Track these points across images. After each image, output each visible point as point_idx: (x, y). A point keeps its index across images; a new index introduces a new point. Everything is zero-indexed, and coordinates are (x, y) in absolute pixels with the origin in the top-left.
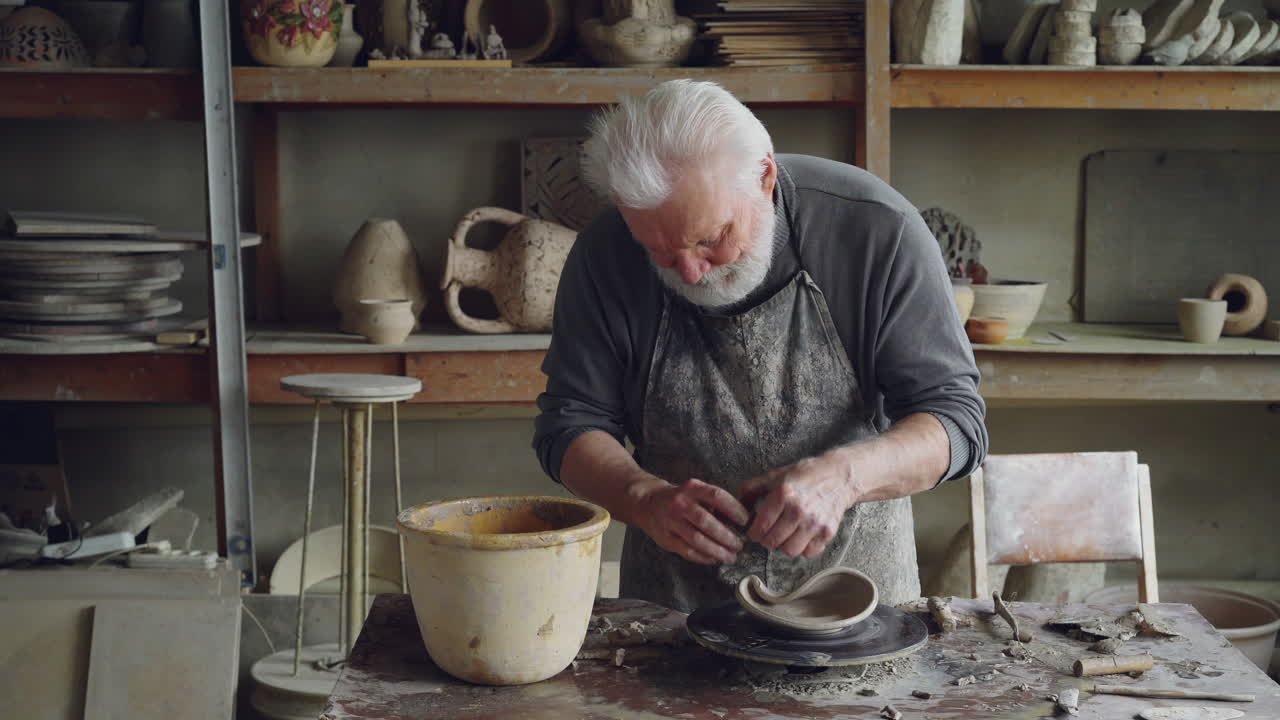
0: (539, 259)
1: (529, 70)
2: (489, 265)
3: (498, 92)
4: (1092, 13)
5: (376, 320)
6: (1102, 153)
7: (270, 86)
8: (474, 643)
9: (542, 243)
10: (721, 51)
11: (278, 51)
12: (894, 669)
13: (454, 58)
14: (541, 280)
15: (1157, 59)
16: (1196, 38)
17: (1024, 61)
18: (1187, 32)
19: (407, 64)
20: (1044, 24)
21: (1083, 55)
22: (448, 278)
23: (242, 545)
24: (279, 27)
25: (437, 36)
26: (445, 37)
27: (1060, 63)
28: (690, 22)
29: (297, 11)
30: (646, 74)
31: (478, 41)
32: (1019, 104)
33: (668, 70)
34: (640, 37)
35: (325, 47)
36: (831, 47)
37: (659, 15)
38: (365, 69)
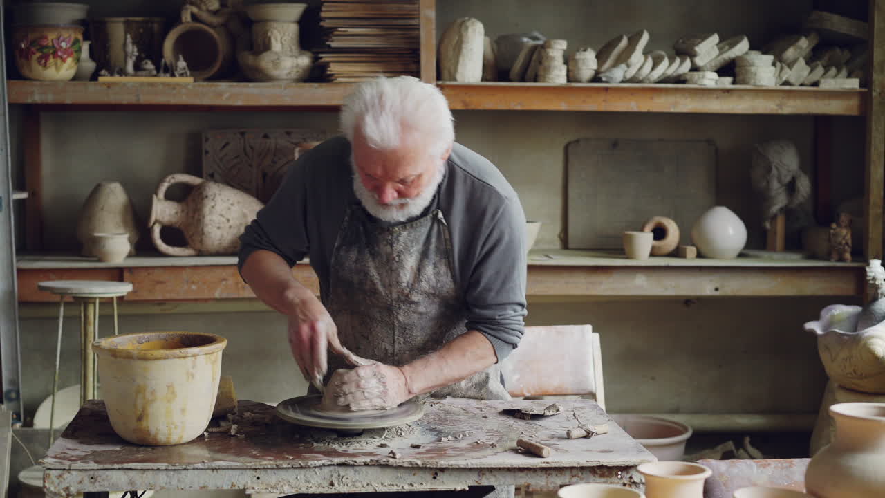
0: (213, 207)
1: (205, 83)
2: (180, 211)
3: (184, 97)
4: (564, 50)
5: (104, 246)
6: (577, 141)
7: (32, 93)
8: (140, 419)
9: (214, 197)
10: (329, 73)
11: (37, 69)
12: (403, 434)
13: (155, 76)
14: (214, 221)
15: (604, 79)
16: (628, 66)
17: (523, 79)
18: (622, 63)
19: (123, 79)
20: (535, 57)
21: (558, 76)
22: (153, 218)
23: (13, 395)
24: (38, 54)
25: (144, 62)
26: (149, 62)
27: (544, 81)
28: (309, 54)
29: (50, 44)
30: (280, 86)
31: (171, 64)
32: (519, 108)
33: (294, 84)
34: (276, 64)
35: (70, 68)
36: (399, 70)
37: (289, 49)
38: (96, 82)
